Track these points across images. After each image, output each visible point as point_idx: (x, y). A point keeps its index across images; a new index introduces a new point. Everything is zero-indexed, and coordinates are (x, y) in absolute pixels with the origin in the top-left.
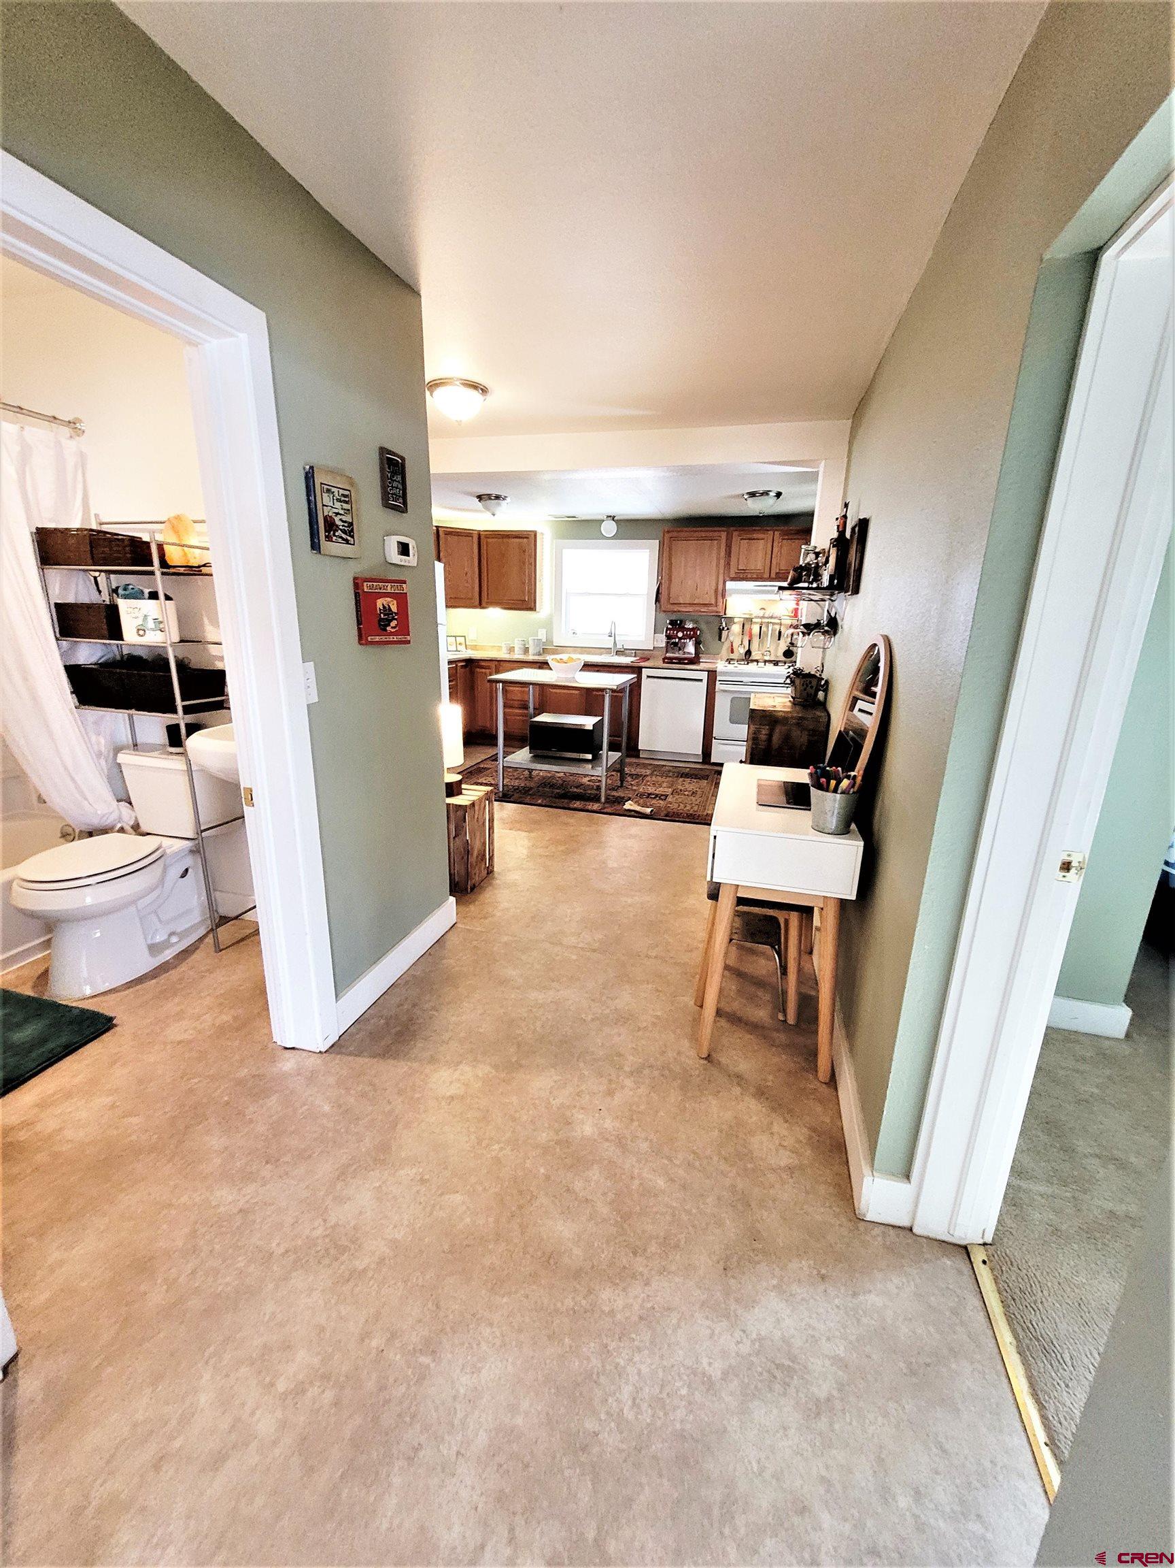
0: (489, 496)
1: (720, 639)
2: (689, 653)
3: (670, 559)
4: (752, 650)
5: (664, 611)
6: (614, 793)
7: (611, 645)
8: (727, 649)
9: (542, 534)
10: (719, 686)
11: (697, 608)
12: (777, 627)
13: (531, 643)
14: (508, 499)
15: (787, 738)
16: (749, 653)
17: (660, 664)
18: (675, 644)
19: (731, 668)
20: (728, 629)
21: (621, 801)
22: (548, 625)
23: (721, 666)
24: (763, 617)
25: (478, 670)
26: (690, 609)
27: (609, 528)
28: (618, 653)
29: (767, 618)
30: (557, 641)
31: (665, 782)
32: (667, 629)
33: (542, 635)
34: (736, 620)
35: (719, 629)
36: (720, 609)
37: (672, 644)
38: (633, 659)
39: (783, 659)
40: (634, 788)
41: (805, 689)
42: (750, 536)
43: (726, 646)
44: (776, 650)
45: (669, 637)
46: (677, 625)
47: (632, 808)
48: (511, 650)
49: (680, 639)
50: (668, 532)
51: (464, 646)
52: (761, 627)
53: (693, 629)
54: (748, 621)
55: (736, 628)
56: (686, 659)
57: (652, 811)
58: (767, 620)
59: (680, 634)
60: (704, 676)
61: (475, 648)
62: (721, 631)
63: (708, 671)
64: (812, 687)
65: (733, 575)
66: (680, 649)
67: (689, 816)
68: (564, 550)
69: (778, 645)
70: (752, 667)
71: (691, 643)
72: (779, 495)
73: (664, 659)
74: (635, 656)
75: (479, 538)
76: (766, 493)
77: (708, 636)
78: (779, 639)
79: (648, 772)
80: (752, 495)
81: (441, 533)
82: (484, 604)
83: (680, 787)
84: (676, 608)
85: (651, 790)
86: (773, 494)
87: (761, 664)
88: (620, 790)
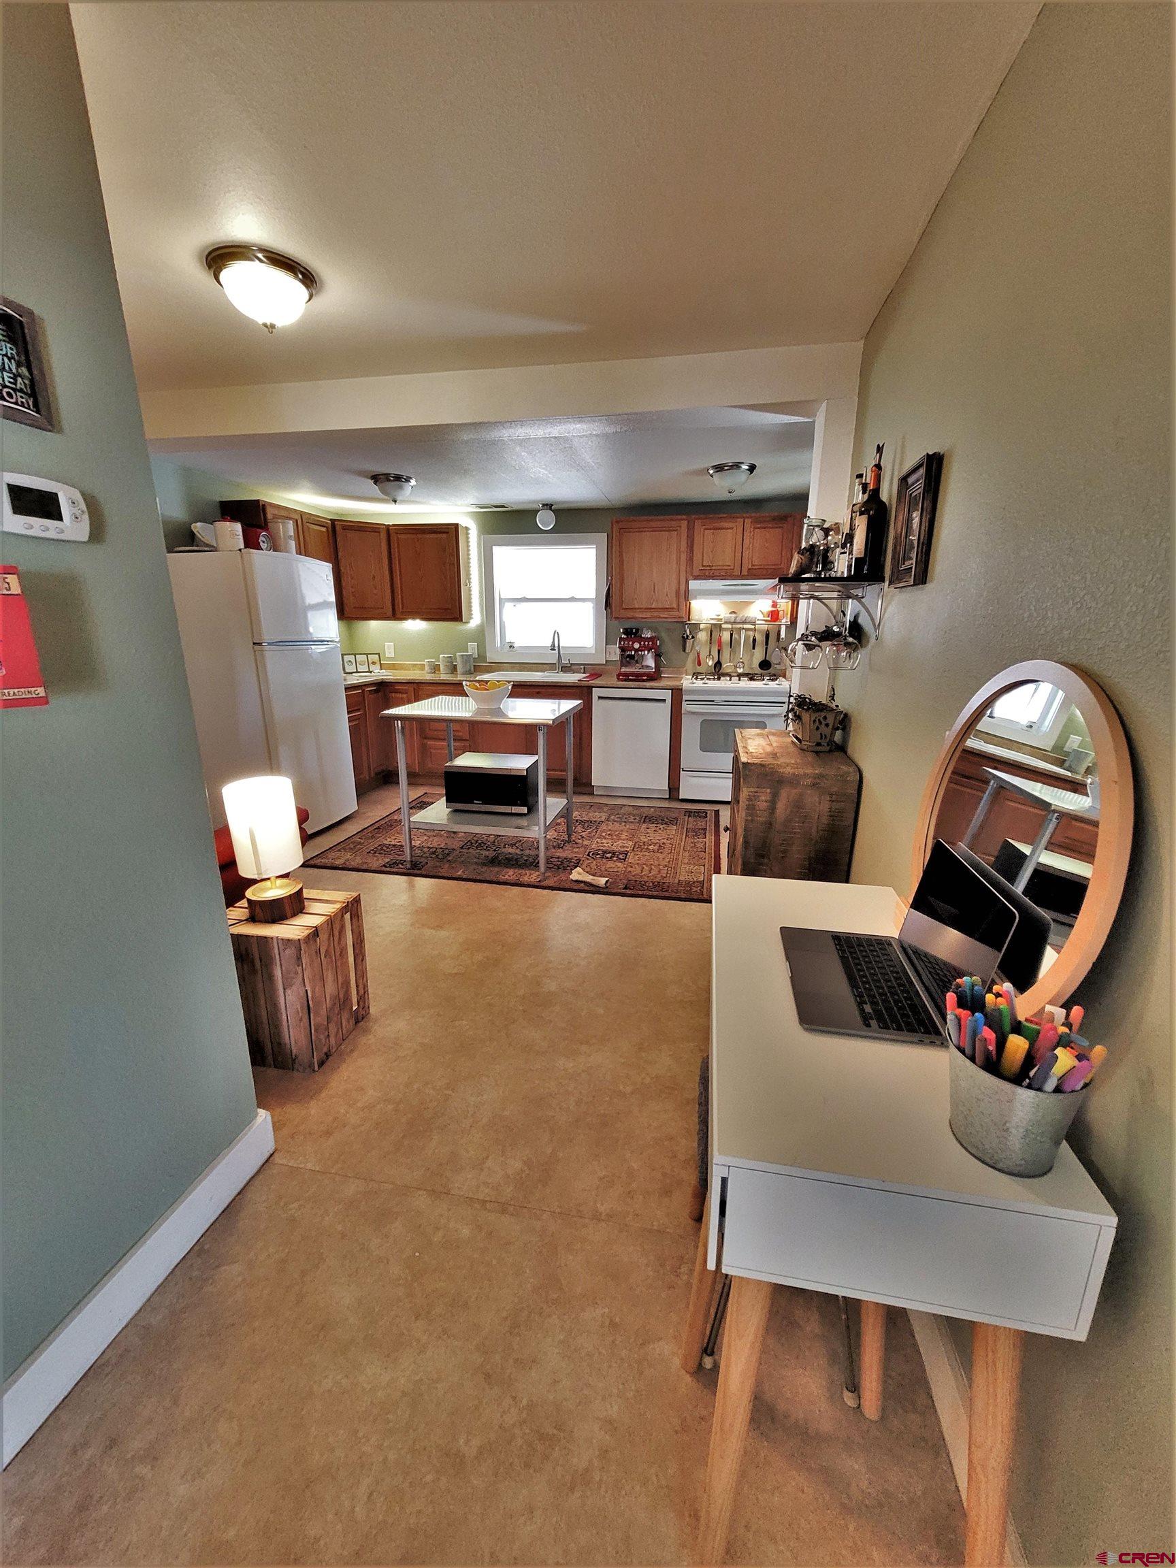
0: (387, 477)
1: (684, 650)
2: (648, 667)
3: (621, 555)
4: (723, 662)
5: (617, 618)
6: (561, 854)
7: (555, 660)
8: (694, 663)
9: (467, 529)
10: (685, 707)
11: (656, 614)
12: (751, 633)
13: (458, 659)
14: (413, 482)
15: (798, 805)
16: (718, 664)
17: (614, 681)
18: (632, 657)
19: (699, 684)
20: (693, 637)
21: (566, 865)
22: (481, 635)
23: (687, 682)
24: (735, 622)
25: (393, 695)
26: (648, 615)
27: (545, 521)
28: (566, 669)
29: (739, 623)
30: (491, 657)
31: (624, 829)
32: (621, 639)
33: (472, 649)
34: (702, 626)
35: (683, 637)
36: (683, 613)
37: (628, 657)
38: (581, 676)
39: (759, 671)
40: (586, 842)
41: (818, 728)
42: (716, 525)
43: (692, 657)
44: (751, 660)
45: (623, 649)
46: (632, 633)
47: (580, 878)
48: (435, 669)
49: (636, 651)
50: (617, 522)
51: (378, 666)
52: (731, 635)
53: (651, 639)
54: (715, 628)
55: (702, 636)
56: (644, 674)
57: (607, 882)
58: (738, 626)
59: (637, 646)
60: (667, 695)
61: (393, 667)
62: (684, 639)
63: (672, 689)
64: (827, 725)
65: (696, 573)
66: (637, 662)
67: (657, 885)
68: (493, 547)
69: (752, 655)
70: (724, 683)
71: (650, 654)
72: (752, 468)
73: (618, 676)
74: (584, 673)
75: (389, 536)
76: (736, 466)
77: (669, 646)
78: (754, 648)
79: (604, 816)
80: (719, 468)
81: (338, 528)
82: (398, 615)
83: (643, 839)
84: (631, 614)
85: (607, 844)
86: (745, 467)
87: (735, 679)
88: (568, 846)
